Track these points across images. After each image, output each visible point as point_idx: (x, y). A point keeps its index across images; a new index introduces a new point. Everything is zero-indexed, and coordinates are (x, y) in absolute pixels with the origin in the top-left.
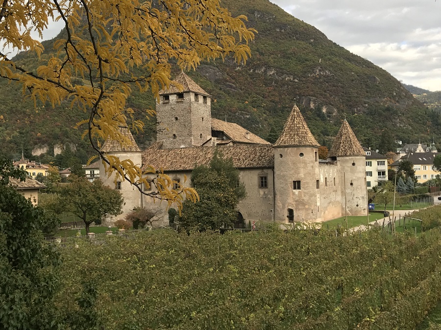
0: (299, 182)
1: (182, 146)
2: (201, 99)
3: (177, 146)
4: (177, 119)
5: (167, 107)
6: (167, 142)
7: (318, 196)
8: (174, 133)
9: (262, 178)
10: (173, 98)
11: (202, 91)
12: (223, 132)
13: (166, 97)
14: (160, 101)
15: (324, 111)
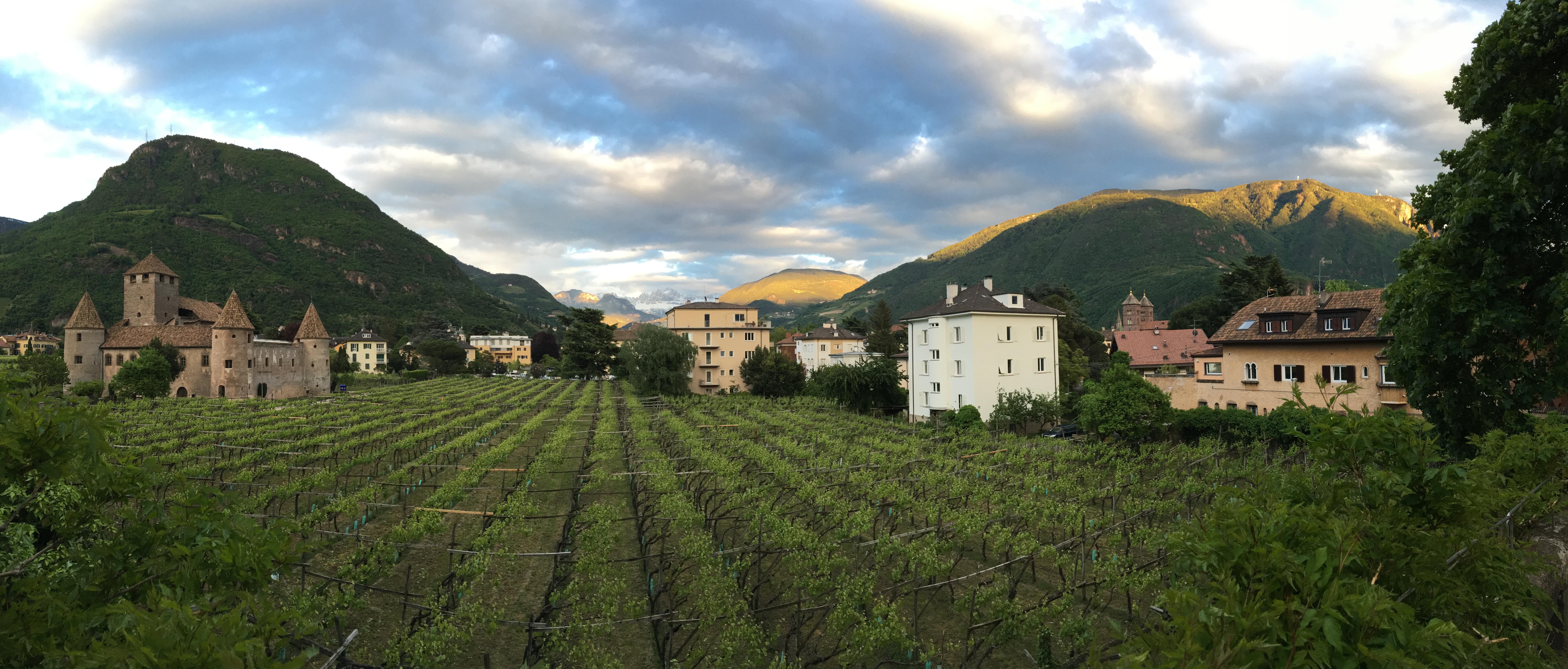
0: (231, 361)
1: (146, 324)
2: (167, 281)
3: (141, 324)
4: (142, 298)
5: (134, 287)
6: (134, 321)
7: (249, 374)
8: (139, 311)
9: (204, 357)
10: (139, 278)
11: (170, 273)
12: (191, 311)
13: (133, 277)
14: (127, 280)
15: (373, 287)
